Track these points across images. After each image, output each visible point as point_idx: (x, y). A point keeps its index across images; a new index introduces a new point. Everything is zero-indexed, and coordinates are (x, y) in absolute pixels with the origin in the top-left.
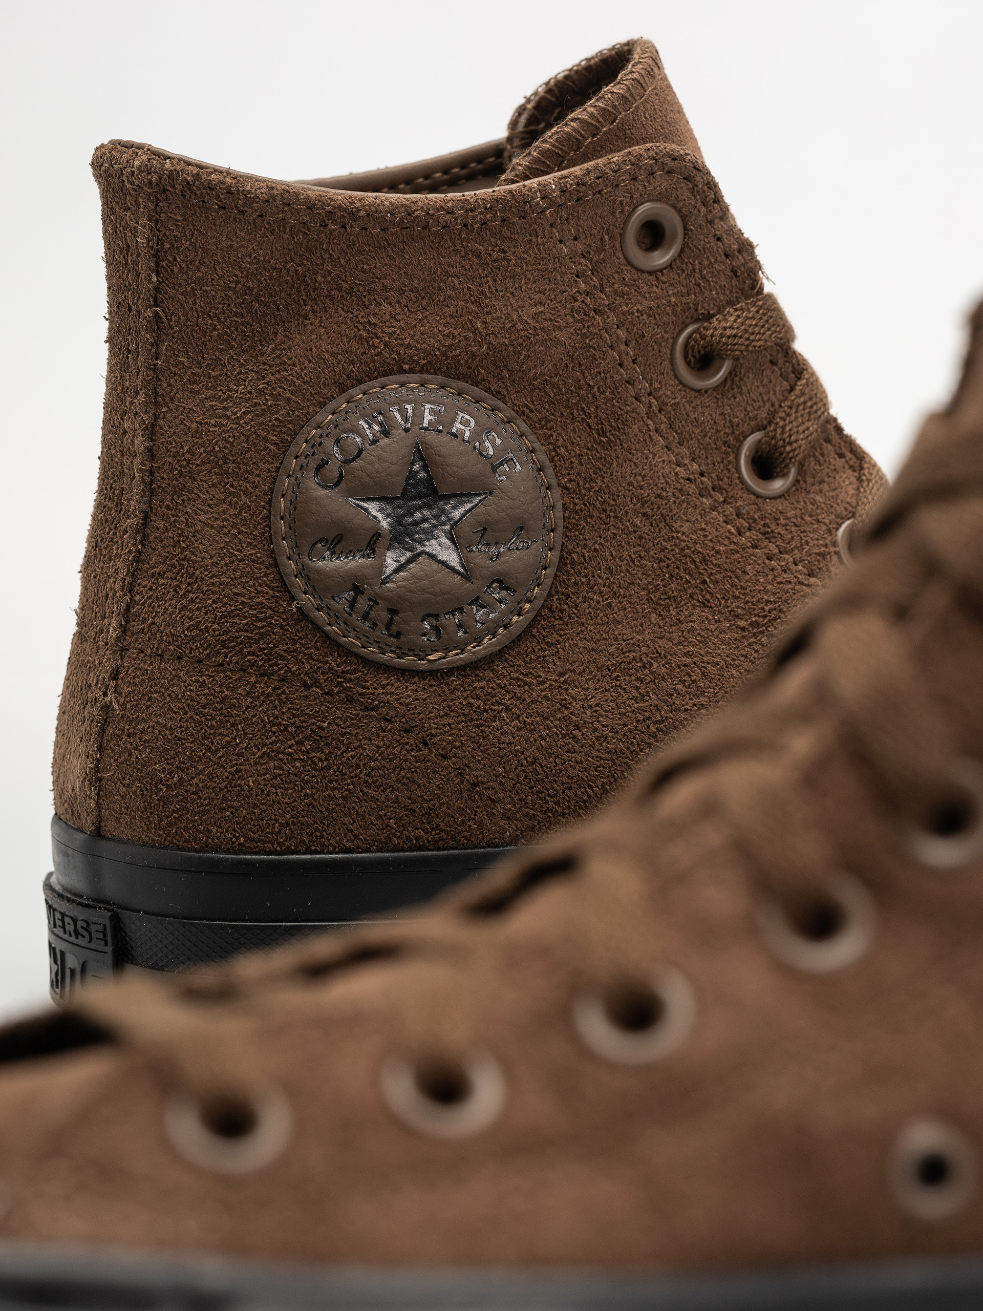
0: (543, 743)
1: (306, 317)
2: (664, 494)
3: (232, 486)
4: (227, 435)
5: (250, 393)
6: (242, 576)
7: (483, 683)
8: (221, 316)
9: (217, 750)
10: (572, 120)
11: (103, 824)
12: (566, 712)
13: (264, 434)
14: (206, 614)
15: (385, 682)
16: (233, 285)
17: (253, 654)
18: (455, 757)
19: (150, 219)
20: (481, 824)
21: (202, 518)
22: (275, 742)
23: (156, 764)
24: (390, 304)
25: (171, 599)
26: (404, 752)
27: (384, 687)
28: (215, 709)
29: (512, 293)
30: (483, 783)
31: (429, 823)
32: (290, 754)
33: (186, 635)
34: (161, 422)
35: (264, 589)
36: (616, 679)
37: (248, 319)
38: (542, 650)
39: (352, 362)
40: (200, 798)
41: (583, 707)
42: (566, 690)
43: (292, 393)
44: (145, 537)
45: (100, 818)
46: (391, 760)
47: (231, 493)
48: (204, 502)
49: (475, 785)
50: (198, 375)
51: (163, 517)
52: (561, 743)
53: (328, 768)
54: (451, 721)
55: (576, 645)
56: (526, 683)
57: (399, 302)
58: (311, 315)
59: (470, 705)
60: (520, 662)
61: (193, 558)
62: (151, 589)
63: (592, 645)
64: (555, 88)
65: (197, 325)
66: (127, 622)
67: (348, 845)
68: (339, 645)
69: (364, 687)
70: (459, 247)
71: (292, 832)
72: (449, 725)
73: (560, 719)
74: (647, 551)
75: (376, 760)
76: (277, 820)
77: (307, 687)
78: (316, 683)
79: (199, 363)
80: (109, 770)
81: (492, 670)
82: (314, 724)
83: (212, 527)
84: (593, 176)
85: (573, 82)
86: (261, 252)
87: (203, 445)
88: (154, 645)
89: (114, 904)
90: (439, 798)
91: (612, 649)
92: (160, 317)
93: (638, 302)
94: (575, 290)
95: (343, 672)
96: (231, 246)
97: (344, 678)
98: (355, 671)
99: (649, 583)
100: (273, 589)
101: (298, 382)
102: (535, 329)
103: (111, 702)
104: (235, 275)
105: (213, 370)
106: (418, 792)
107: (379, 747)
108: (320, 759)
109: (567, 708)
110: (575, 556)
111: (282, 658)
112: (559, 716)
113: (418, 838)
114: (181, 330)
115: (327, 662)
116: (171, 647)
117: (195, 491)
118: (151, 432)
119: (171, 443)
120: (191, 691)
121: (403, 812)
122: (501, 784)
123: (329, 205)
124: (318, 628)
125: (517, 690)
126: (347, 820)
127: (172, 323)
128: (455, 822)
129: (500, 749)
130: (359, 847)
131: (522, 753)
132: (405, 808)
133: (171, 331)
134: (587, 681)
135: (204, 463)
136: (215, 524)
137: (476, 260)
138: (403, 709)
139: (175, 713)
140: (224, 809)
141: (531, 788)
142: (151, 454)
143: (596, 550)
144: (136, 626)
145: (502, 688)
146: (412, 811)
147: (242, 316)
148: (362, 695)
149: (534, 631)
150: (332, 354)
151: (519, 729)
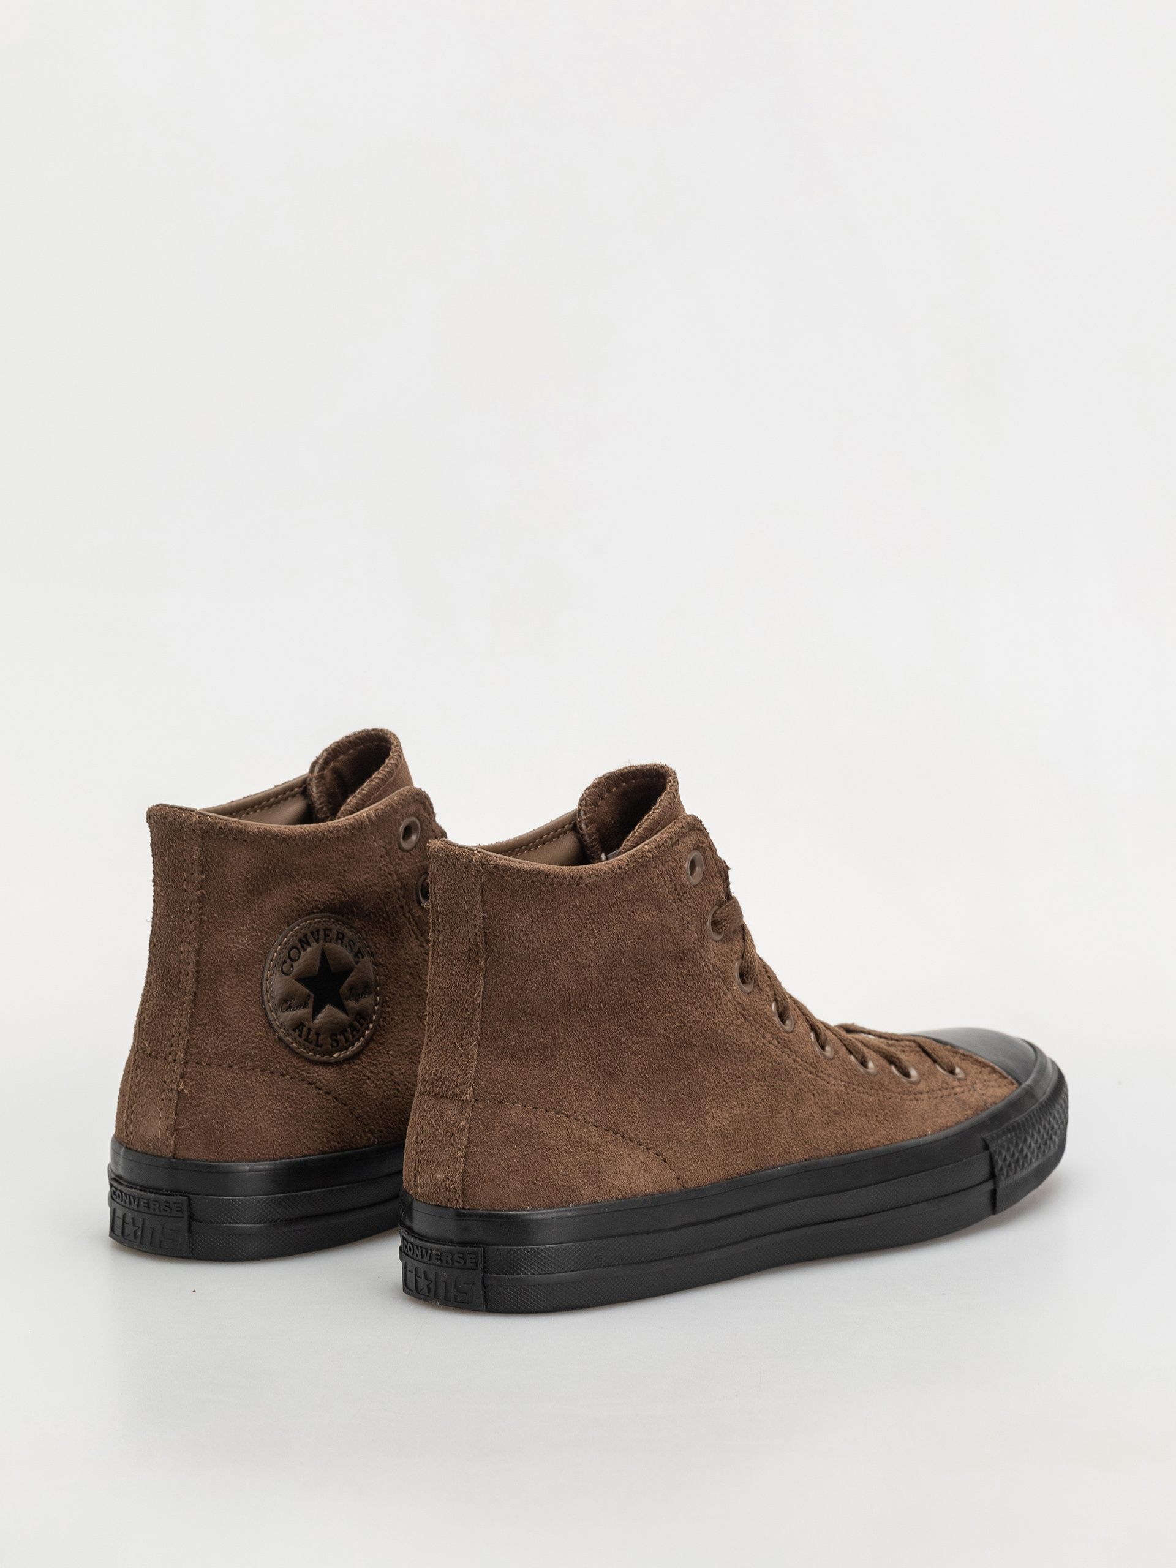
0: (385, 1094)
1: (270, 890)
2: (417, 962)
3: (242, 977)
4: (239, 952)
5: (249, 930)
6: (249, 1022)
7: (357, 1066)
8: (234, 893)
9: (244, 1111)
10: (374, 778)
11: (177, 1152)
12: (393, 1077)
13: (256, 950)
14: (234, 1042)
15: (317, 1070)
16: (240, 877)
17: (258, 1061)
18: (350, 1104)
19: (199, 846)
20: (361, 1137)
21: (227, 994)
22: (272, 1105)
23: (212, 1120)
24: (306, 880)
25: (213, 1036)
26: (328, 1104)
27: (317, 1072)
28: (242, 1090)
29: (356, 869)
30: (361, 1116)
31: (340, 1138)
32: (279, 1110)
33: (224, 1054)
34: (204, 947)
35: (261, 1028)
36: (411, 1058)
37: (246, 893)
38: (378, 1047)
39: (293, 911)
40: (237, 1135)
41: (399, 1074)
42: (391, 1066)
43: (268, 928)
44: (195, 1005)
45: (175, 1149)
46: (323, 1108)
47: (242, 981)
48: (228, 986)
49: (358, 1118)
50: (224, 923)
51: (205, 994)
52: (392, 1093)
53: (296, 1115)
54: (347, 1087)
55: (392, 1043)
56: (374, 1064)
57: (310, 879)
58: (272, 889)
59: (353, 1077)
60: (370, 1054)
61: (224, 1014)
62: (202, 1031)
63: (397, 1042)
64: (331, 752)
65: (223, 898)
66: (188, 1048)
67: (306, 1153)
68: (296, 1053)
69: (309, 1073)
70: (335, 849)
71: (282, 1149)
72: (346, 1089)
73: (390, 1081)
74: (413, 992)
75: (317, 1109)
76: (274, 1144)
77: (283, 1075)
78: (288, 1073)
79: (224, 917)
80: (184, 1125)
81: (359, 1059)
82: (288, 1094)
83: (233, 998)
84: (388, 808)
85: (340, 748)
86: (253, 860)
87: (227, 957)
88: (206, 1060)
89: (185, 1193)
90: (344, 1126)
91: (407, 1043)
92: (204, 895)
93: (405, 867)
94: (381, 865)
95: (299, 1066)
96: (240, 858)
97: (300, 1069)
98: (304, 1066)
99: (416, 1008)
100: (265, 1027)
101: (271, 923)
102: (366, 886)
103: (183, 1089)
104: (241, 872)
105: (230, 920)
106: (335, 1124)
107: (317, 1103)
108: (292, 1111)
109: (393, 1075)
110: (387, 998)
111: (272, 1062)
112: (390, 1079)
113: (335, 1146)
114: (215, 901)
115: (292, 1062)
116: (216, 1060)
117: (223, 981)
118: (198, 952)
119: (210, 957)
120: (228, 1082)
121: (329, 1134)
122: (369, 1116)
123: (284, 834)
124: (287, 1046)
125: (371, 1068)
126: (305, 1140)
127: (211, 898)
128: (350, 1137)
129: (368, 1098)
130: (310, 1153)
131: (377, 1099)
132: (330, 1132)
133: (210, 902)
134: (399, 1060)
135: (228, 967)
136: (235, 997)
137: (342, 855)
138: (326, 1083)
139: (221, 1093)
140: (249, 1140)
141: (381, 1117)
142: (198, 963)
143: (394, 994)
144: (193, 1050)
145: (365, 1068)
146: (332, 1133)
147: (244, 892)
148: (308, 1077)
149: (374, 1038)
150: (284, 907)
151: (375, 1088)
